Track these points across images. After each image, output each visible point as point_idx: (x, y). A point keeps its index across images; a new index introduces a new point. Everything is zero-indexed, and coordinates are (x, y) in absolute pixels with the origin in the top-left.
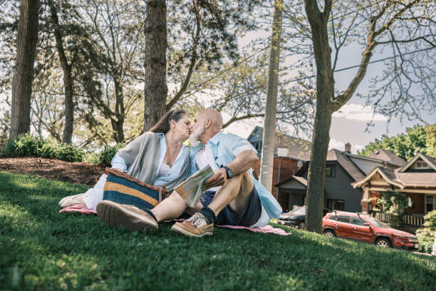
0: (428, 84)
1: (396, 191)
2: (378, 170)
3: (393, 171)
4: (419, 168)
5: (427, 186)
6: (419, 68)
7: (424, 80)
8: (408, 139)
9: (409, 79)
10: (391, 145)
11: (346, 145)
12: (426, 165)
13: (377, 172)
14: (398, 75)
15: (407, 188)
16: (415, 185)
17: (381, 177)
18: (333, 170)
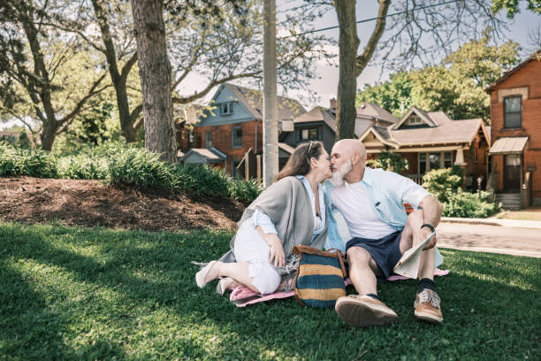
0: (440, 33)
1: (391, 151)
2: (372, 129)
3: (386, 129)
4: (413, 124)
5: (422, 143)
6: (431, 14)
7: (434, 27)
8: (392, 87)
9: (419, 27)
10: (374, 95)
11: (331, 101)
12: (419, 119)
13: (371, 132)
14: (409, 23)
15: (402, 147)
16: (411, 144)
17: (375, 137)
18: (320, 132)
